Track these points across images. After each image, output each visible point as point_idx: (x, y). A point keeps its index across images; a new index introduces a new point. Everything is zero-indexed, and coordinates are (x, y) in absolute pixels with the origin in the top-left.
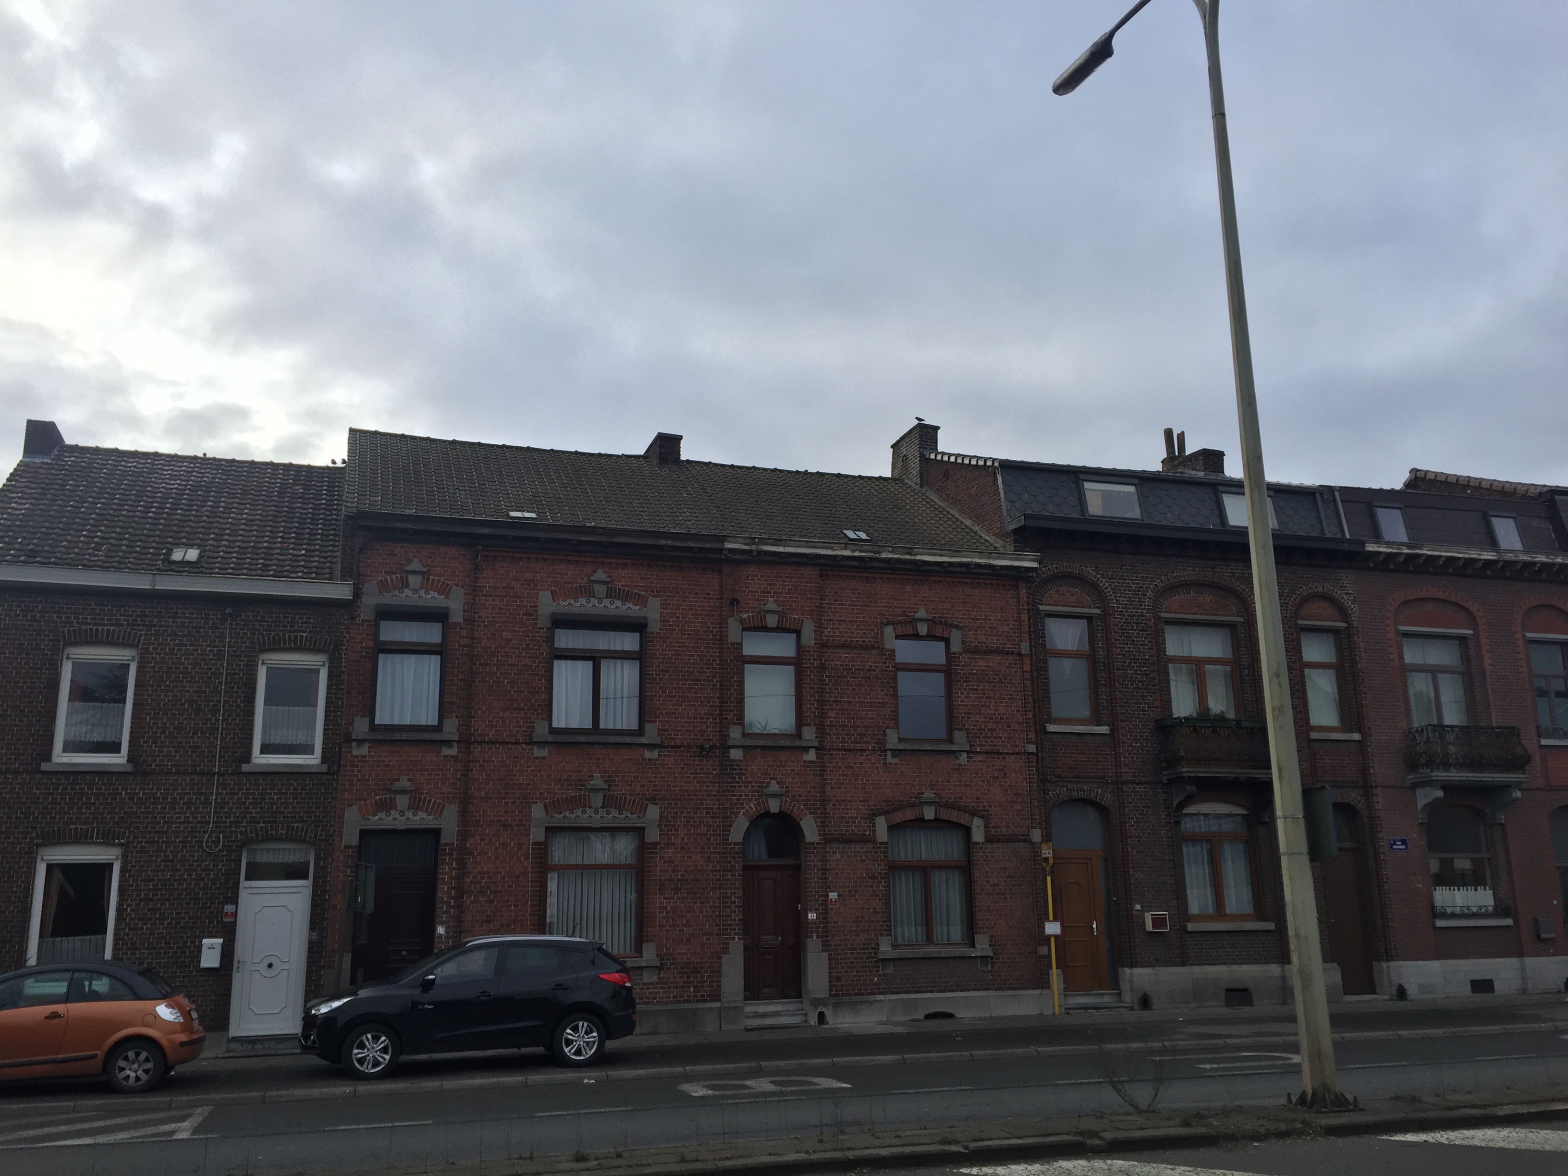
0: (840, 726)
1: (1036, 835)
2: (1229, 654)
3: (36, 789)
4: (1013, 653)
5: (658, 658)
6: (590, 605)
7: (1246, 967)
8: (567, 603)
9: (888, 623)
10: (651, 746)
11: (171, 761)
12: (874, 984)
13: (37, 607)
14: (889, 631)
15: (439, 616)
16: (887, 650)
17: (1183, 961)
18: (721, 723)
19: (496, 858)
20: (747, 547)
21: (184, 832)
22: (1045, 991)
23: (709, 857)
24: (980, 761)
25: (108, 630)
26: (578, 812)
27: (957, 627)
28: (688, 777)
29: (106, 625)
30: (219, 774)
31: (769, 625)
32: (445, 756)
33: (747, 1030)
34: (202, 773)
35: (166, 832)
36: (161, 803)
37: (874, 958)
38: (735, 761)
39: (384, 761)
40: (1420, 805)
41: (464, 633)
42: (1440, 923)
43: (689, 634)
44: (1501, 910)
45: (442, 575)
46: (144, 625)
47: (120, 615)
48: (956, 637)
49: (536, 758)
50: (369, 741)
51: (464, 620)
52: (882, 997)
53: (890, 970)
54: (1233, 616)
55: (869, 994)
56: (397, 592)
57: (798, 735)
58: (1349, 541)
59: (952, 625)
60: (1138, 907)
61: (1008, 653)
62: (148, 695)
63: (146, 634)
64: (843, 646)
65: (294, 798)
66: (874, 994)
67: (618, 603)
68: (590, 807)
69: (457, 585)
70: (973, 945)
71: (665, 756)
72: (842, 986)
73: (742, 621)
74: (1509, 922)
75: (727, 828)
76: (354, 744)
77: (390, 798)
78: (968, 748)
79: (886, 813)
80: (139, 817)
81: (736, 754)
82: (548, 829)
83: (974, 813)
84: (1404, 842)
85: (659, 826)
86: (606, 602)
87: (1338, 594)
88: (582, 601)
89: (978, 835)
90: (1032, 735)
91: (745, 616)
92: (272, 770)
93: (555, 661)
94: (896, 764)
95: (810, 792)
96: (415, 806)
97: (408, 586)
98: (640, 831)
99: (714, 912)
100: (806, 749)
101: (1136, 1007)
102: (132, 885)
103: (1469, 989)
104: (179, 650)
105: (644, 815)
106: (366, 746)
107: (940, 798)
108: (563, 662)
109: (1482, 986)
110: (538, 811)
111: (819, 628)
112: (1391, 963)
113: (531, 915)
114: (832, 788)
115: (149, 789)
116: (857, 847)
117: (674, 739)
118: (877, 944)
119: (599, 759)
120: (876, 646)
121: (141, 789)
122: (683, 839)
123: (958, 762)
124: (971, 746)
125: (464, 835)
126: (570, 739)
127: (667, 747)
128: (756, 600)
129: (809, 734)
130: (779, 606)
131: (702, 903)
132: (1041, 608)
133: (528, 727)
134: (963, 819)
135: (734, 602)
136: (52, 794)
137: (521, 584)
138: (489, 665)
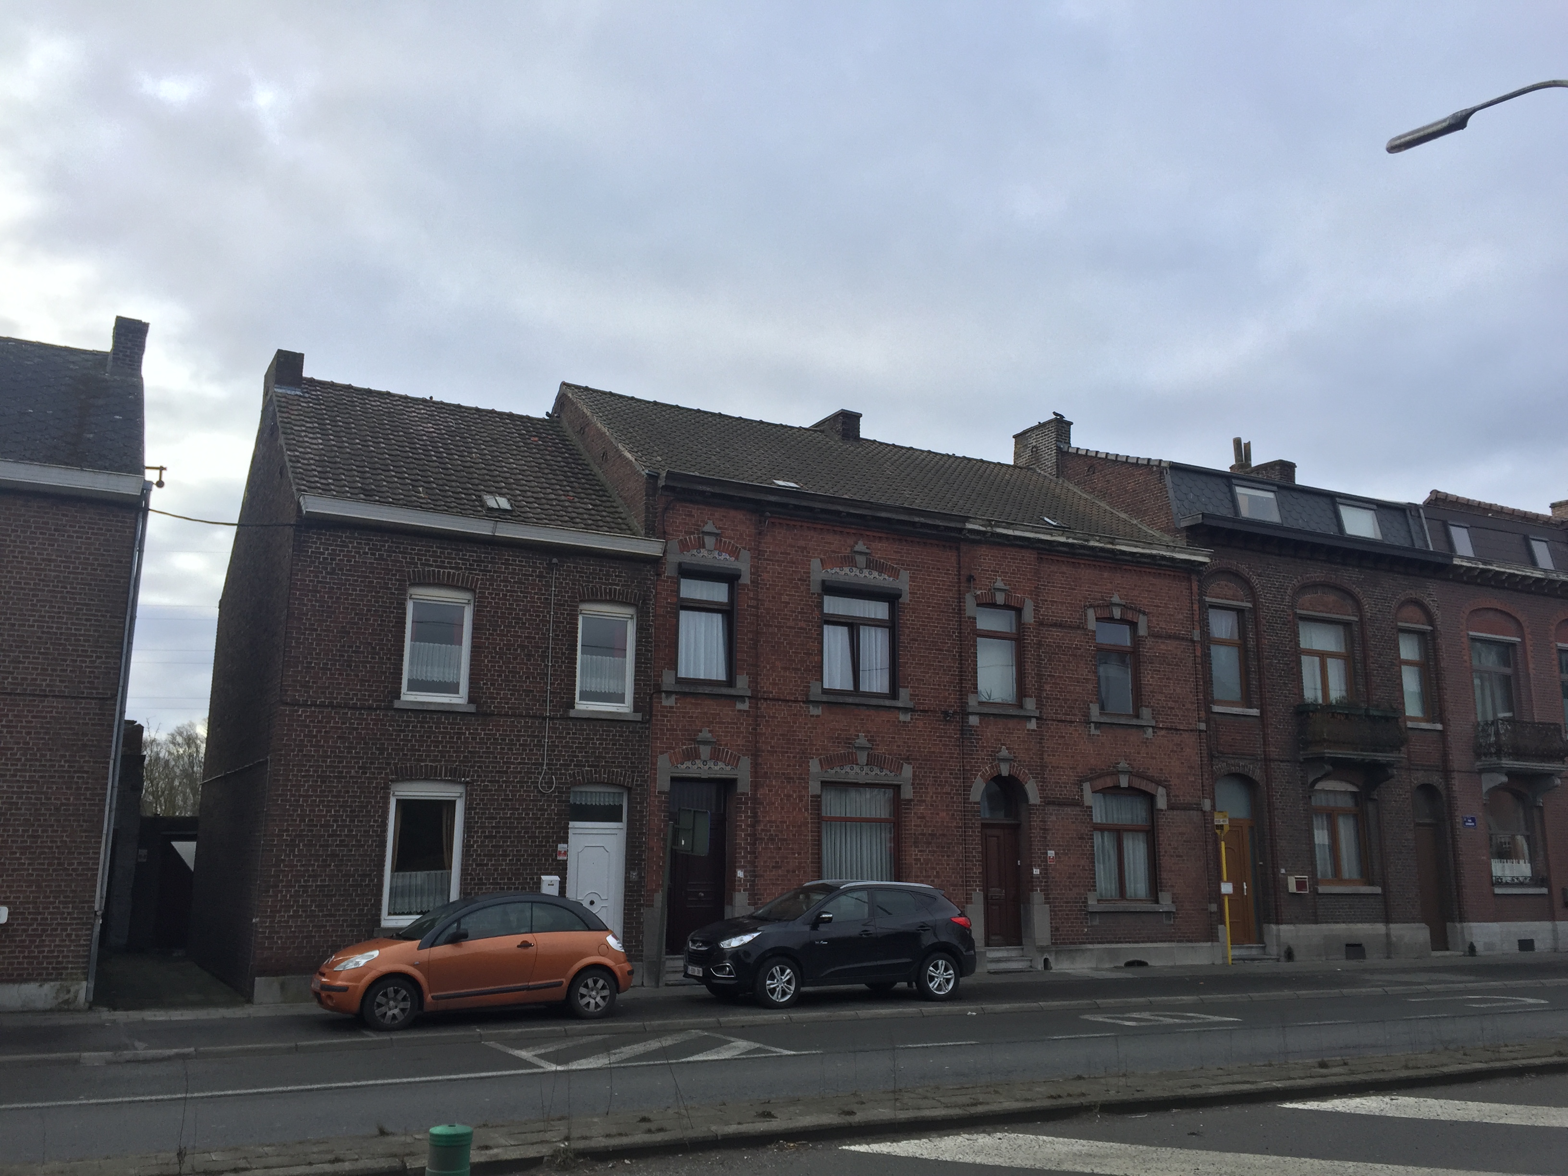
0: (1054, 699)
1: (1207, 805)
2: (1342, 650)
3: (390, 725)
4: (1187, 639)
5: (909, 628)
6: (853, 574)
7: (1360, 926)
8: (834, 571)
9: (1091, 606)
10: (905, 710)
11: (507, 703)
12: (1084, 935)
13: (384, 546)
14: (1091, 613)
15: (730, 578)
16: (1090, 631)
17: (1316, 920)
18: (961, 691)
19: (782, 808)
20: (984, 529)
21: (520, 772)
22: (1215, 944)
23: (953, 815)
24: (1163, 736)
25: (449, 573)
26: (847, 769)
27: (1144, 613)
28: (935, 740)
29: (446, 568)
30: (551, 718)
31: (998, 603)
32: (739, 711)
33: (989, 972)
34: (534, 717)
35: (506, 772)
36: (501, 744)
37: (1084, 910)
38: (973, 727)
39: (689, 713)
40: (1485, 789)
41: (751, 595)
42: (1498, 891)
43: (933, 607)
44: (1538, 880)
45: (733, 538)
46: (481, 570)
47: (459, 559)
48: (1142, 621)
49: (812, 716)
50: (676, 693)
51: (752, 582)
52: (1090, 946)
53: (1096, 922)
54: (1349, 615)
55: (1081, 943)
56: (694, 552)
57: (1020, 706)
58: (1431, 553)
59: (1140, 611)
60: (1283, 871)
61: (1183, 639)
62: (486, 639)
63: (482, 579)
64: (1055, 625)
65: (613, 745)
66: (1084, 943)
67: (875, 574)
68: (857, 764)
69: (745, 548)
70: (1157, 901)
71: (916, 719)
72: (1060, 935)
73: (976, 597)
74: (1544, 891)
75: (967, 788)
76: (663, 695)
77: (695, 748)
78: (1154, 724)
79: (1090, 780)
80: (482, 757)
81: (974, 720)
82: (824, 784)
83: (1159, 783)
84: (1473, 820)
85: (913, 784)
86: (866, 572)
87: (1427, 601)
88: (846, 570)
89: (1162, 803)
90: (1203, 714)
91: (979, 593)
92: (594, 716)
93: (825, 627)
94: (1098, 736)
95: (1032, 758)
96: (716, 756)
97: (704, 547)
98: (897, 788)
99: (958, 865)
100: (1029, 718)
101: (1282, 959)
102: (477, 822)
103: (1517, 947)
104: (511, 596)
105: (900, 774)
106: (674, 697)
107: (1133, 768)
108: (831, 627)
109: (1526, 945)
110: (814, 766)
111: (1036, 610)
112: (1465, 924)
113: (812, 862)
114: (1049, 755)
115: (489, 730)
116: (1068, 810)
117: (923, 704)
118: (1086, 898)
119: (863, 720)
120: (1081, 627)
121: (482, 730)
122: (932, 797)
123: (1145, 736)
124: (1157, 722)
125: (755, 786)
126: (841, 699)
127: (917, 711)
128: (987, 578)
129: (1030, 704)
130: (1005, 584)
131: (948, 856)
132: (1207, 599)
133: (805, 687)
134: (1149, 787)
135: (970, 579)
136: (404, 731)
137: (796, 551)
138: (771, 626)
